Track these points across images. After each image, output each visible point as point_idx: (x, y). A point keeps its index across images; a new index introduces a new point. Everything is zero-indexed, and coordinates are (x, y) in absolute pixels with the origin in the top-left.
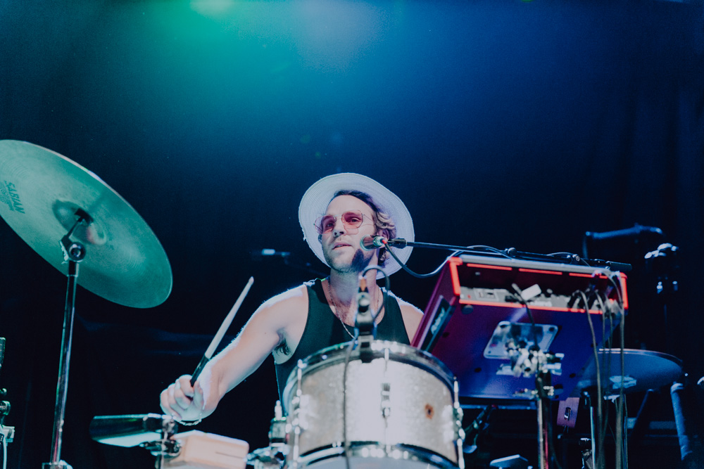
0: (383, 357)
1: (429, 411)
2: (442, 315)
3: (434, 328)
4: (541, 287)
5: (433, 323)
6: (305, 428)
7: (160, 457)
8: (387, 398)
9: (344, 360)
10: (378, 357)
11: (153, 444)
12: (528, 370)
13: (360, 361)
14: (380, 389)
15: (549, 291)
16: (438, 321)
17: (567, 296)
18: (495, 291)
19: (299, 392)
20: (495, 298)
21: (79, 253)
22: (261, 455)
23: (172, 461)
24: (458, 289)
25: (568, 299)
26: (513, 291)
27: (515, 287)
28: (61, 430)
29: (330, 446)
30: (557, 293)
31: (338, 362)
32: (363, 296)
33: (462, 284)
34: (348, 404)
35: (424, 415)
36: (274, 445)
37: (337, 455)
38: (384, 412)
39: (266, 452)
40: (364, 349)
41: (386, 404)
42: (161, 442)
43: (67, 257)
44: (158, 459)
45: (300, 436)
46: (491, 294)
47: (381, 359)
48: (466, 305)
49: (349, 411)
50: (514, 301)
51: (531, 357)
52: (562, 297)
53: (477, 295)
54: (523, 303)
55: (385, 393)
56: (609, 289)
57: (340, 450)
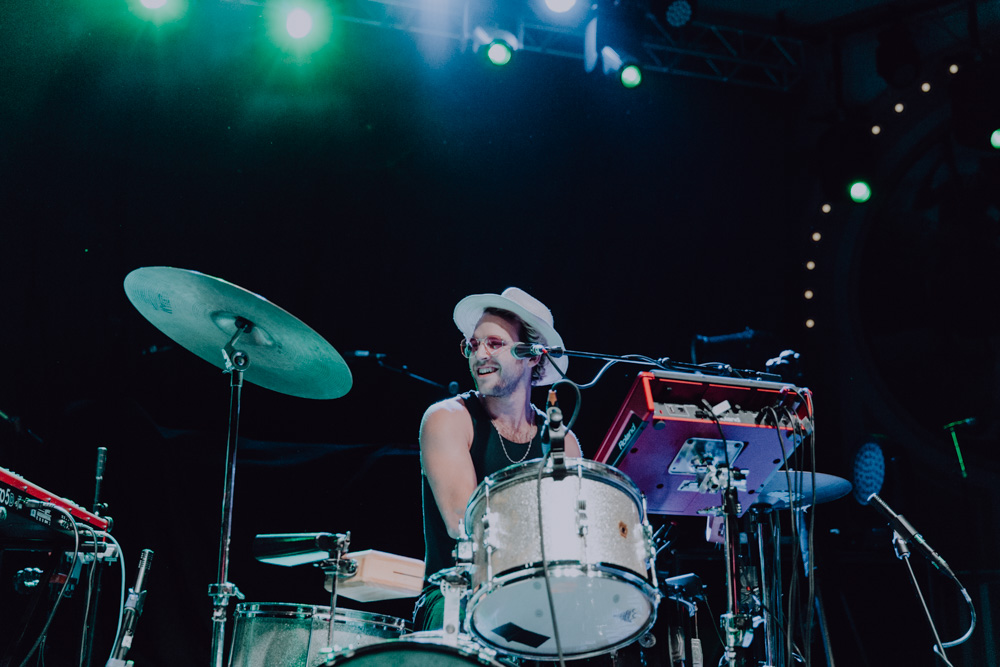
0: (577, 474)
1: (624, 530)
2: (632, 431)
3: (622, 444)
4: (730, 403)
5: (622, 438)
6: (498, 547)
7: (335, 576)
8: (583, 516)
9: (536, 477)
10: (571, 474)
11: (327, 564)
12: (715, 486)
13: (551, 479)
14: (576, 506)
15: (738, 407)
16: (627, 437)
17: (754, 412)
18: (685, 407)
19: (488, 510)
20: (688, 413)
21: (243, 361)
22: (448, 575)
23: (346, 582)
24: (652, 404)
25: (756, 415)
26: (702, 406)
27: (704, 402)
28: (228, 549)
29: (522, 567)
30: (745, 409)
31: (529, 479)
32: (553, 411)
33: (655, 400)
34: (544, 522)
35: (618, 532)
36: (460, 564)
37: (530, 576)
38: (581, 529)
39: (452, 572)
40: (558, 466)
41: (583, 522)
42: (336, 562)
43: (229, 364)
44: (331, 579)
45: (492, 553)
46: (682, 410)
47: (574, 476)
48: (659, 420)
49: (544, 528)
50: (705, 416)
51: (718, 473)
52: (749, 413)
53: (668, 410)
54: (713, 418)
55: (581, 511)
56: (797, 405)
57: (533, 571)
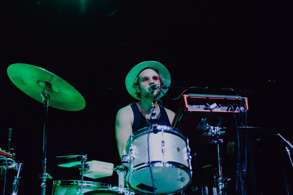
0: (162, 131)
1: (179, 150)
2: (182, 115)
3: (179, 120)
4: (217, 104)
5: (179, 118)
6: (135, 157)
7: (82, 170)
8: (163, 145)
9: (147, 133)
10: (160, 131)
11: (79, 165)
12: (213, 133)
13: (153, 133)
14: (161, 142)
15: (220, 105)
16: (181, 117)
17: (226, 106)
18: (200, 106)
19: (132, 145)
20: (201, 109)
21: (48, 97)
22: (119, 168)
23: (86, 172)
24: (187, 106)
25: (227, 108)
26: (207, 106)
27: (208, 104)
28: (45, 162)
29: (144, 163)
30: (223, 106)
31: (146, 134)
32: (153, 110)
33: (188, 104)
34: (150, 148)
35: (177, 151)
36: (124, 164)
37: (146, 166)
38: (162, 150)
39: (121, 167)
40: (154, 129)
41: (163, 148)
42: (82, 165)
43: (43, 99)
44: (81, 171)
45: (133, 160)
46: (199, 107)
47: (161, 132)
48: (190, 111)
49: (150, 151)
50: (208, 109)
51: (214, 129)
52: (225, 107)
53: (194, 108)
54: (211, 110)
55: (163, 144)
56: (241, 104)
